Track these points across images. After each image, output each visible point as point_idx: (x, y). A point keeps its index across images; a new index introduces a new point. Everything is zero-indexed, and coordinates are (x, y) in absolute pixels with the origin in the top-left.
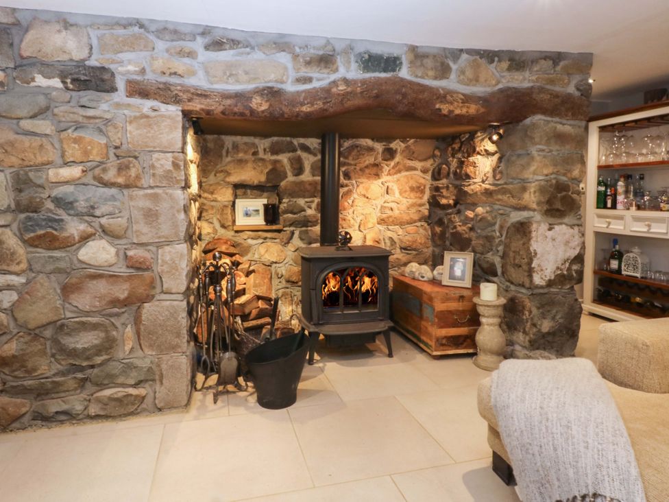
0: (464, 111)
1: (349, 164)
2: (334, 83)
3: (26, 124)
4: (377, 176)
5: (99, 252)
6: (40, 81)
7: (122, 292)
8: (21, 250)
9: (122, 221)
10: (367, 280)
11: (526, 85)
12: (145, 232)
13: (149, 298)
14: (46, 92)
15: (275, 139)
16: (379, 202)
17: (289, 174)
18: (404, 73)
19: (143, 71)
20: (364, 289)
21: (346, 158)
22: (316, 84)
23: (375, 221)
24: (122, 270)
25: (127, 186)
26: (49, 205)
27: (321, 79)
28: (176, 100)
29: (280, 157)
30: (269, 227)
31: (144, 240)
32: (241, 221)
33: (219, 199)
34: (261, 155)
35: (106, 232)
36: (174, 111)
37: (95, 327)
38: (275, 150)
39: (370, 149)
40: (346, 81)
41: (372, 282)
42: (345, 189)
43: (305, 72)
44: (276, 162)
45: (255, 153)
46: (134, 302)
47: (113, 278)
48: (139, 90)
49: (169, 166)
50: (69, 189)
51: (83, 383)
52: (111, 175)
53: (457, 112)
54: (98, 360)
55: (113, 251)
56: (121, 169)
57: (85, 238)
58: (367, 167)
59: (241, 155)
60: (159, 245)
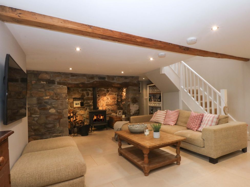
0: (117, 86)
1: (99, 93)
2: (94, 82)
3: (39, 90)
4: (105, 96)
5: (52, 111)
6: (42, 82)
7: (57, 117)
8: (38, 111)
9: (57, 105)
10: (102, 117)
11: (128, 81)
12: (61, 107)
13: (61, 118)
14: (43, 84)
15: (83, 88)
16: (106, 101)
17: (86, 95)
18: (106, 80)
19: (60, 80)
20: (101, 118)
22: (91, 82)
23: (105, 105)
24: (57, 114)
25: (57, 100)
26: (44, 103)
27: (92, 81)
28: (66, 85)
30: (81, 107)
31: (61, 108)
32: (75, 106)
33: (70, 101)
34: (79, 92)
35: (53, 107)
36: (66, 87)
37: (52, 123)
39: (104, 90)
40: (96, 81)
41: (103, 117)
42: (98, 99)
43: (88, 80)
44: (83, 93)
45: (78, 91)
46: (59, 119)
47: (55, 115)
48: (59, 83)
49: (65, 96)
50: (47, 100)
51: (49, 133)
52: (55, 98)
53: (116, 86)
54: (53, 129)
55: (55, 110)
56: (56, 97)
57: (50, 108)
58: (103, 94)
59: (75, 92)
60: (63, 109)
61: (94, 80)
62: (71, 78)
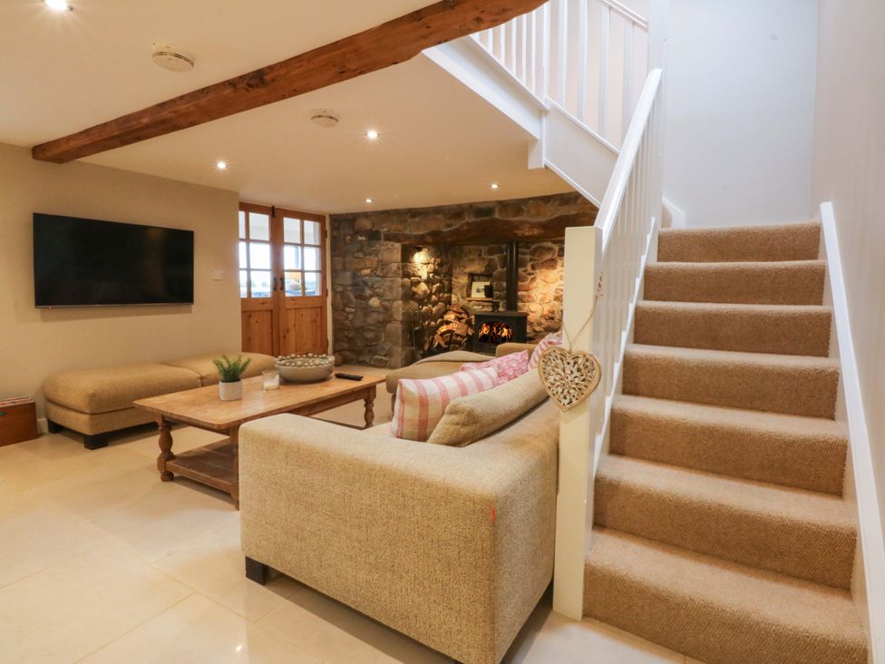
0: (531, 233)
1: (535, 260)
2: (462, 226)
3: (356, 255)
4: (553, 267)
5: (375, 302)
6: (360, 238)
7: (381, 318)
8: (354, 300)
9: (382, 290)
12: (388, 295)
13: (390, 322)
14: (361, 242)
17: (499, 267)
18: (497, 216)
19: (389, 230)
21: (533, 255)
23: (552, 298)
24: (381, 309)
25: (383, 277)
26: (362, 284)
27: (456, 225)
28: (399, 241)
29: (493, 257)
30: (487, 299)
31: (388, 298)
32: (474, 295)
33: (461, 281)
34: (483, 256)
35: (378, 295)
36: (398, 246)
37: (373, 330)
38: (491, 252)
39: (550, 249)
40: (468, 223)
42: (533, 276)
43: (448, 222)
44: (490, 260)
45: (480, 255)
46: (384, 323)
47: (378, 312)
48: (388, 238)
49: (395, 268)
50: (367, 278)
52: (378, 273)
53: (527, 234)
54: (374, 343)
55: (379, 302)
56: (383, 269)
57: (371, 296)
58: (546, 261)
59: (471, 257)
60: (393, 301)
61: (464, 222)
62: (410, 220)
